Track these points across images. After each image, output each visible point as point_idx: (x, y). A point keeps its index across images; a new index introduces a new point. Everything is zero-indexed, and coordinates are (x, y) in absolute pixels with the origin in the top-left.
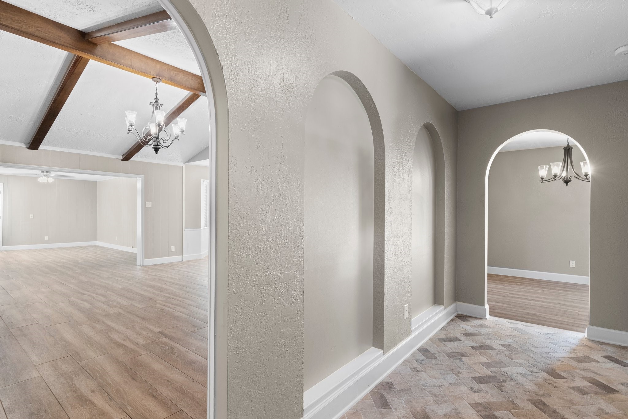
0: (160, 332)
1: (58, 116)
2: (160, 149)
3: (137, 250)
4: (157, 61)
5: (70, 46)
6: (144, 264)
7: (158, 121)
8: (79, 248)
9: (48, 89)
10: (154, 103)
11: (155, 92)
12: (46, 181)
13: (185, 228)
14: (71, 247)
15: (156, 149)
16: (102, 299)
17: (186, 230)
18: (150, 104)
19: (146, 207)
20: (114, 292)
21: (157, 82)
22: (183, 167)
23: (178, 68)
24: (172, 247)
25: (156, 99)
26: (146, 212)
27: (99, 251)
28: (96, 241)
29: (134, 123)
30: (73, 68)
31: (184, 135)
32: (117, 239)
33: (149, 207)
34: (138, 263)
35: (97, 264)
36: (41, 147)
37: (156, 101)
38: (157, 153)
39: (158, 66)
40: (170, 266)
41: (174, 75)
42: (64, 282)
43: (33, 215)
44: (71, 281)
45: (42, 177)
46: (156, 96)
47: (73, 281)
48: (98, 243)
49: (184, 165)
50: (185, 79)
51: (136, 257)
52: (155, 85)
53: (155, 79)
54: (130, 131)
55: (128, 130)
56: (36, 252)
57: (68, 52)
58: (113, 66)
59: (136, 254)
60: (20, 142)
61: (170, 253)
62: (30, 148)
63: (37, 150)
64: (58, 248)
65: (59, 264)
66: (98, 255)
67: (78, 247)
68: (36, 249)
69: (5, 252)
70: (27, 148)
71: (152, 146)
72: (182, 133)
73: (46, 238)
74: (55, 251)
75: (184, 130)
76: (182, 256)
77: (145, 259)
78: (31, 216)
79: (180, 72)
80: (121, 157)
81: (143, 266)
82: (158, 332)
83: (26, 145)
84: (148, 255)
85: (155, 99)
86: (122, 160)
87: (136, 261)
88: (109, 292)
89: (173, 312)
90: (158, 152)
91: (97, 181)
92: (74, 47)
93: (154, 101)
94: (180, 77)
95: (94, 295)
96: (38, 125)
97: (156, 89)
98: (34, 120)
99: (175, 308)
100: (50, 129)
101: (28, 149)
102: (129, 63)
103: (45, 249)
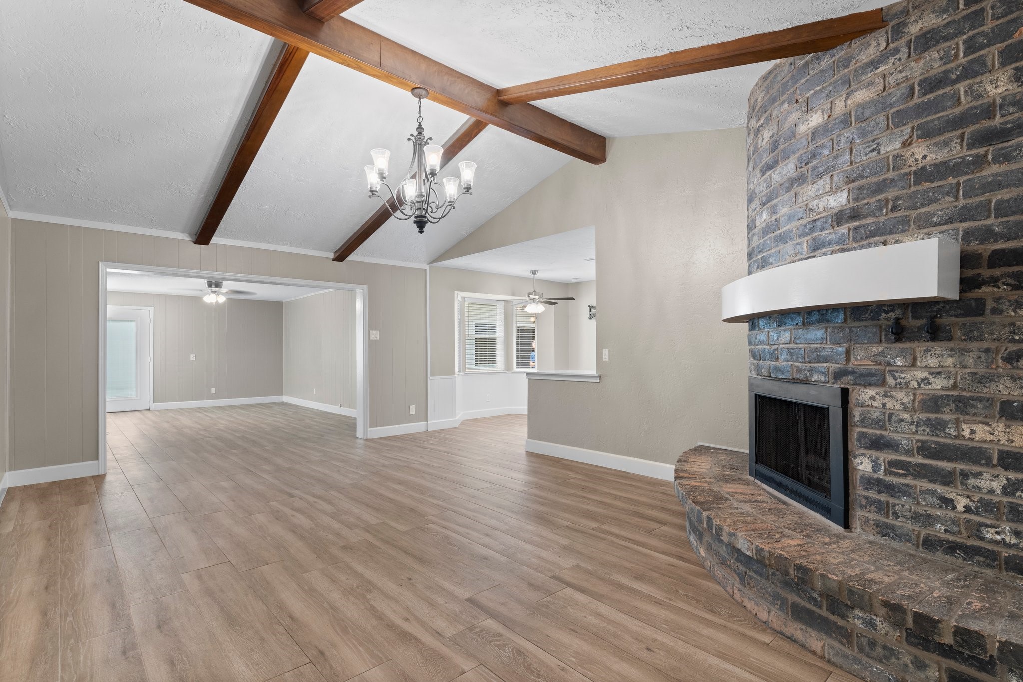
0: (469, 600)
1: (243, 182)
2: (427, 224)
3: (357, 412)
4: (421, 56)
5: (279, 23)
6: (370, 437)
7: (431, 166)
8: (259, 406)
9: (232, 129)
10: (417, 136)
11: (418, 116)
12: (216, 301)
13: (431, 376)
14: (248, 405)
15: (421, 224)
16: (328, 508)
17: (431, 378)
18: (409, 140)
19: (371, 339)
20: (341, 493)
21: (419, 97)
22: (426, 270)
23: (456, 71)
24: (411, 406)
25: (420, 129)
26: (372, 348)
27: (291, 411)
28: (282, 395)
29: (386, 174)
30: (277, 79)
31: (471, 194)
32: (315, 393)
33: (375, 339)
34: (360, 434)
35: (294, 435)
36: (215, 240)
37: (420, 133)
38: (421, 232)
39: (423, 67)
40: (412, 441)
41: (449, 84)
42: (252, 469)
43: (194, 355)
44: (264, 466)
45: (210, 295)
46: (420, 123)
47: (267, 467)
48: (285, 399)
49: (427, 267)
50: (466, 92)
51: (356, 423)
52: (418, 102)
53: (417, 91)
54: (374, 193)
55: (370, 191)
56: (200, 412)
57: (274, 38)
58: (349, 66)
59: (355, 419)
60: (183, 232)
61: (408, 418)
62: (197, 242)
63: (208, 245)
64: (230, 406)
65: (237, 435)
66: (291, 419)
67: (258, 404)
68: (199, 408)
69: (157, 413)
70: (193, 242)
71: (413, 219)
72: (468, 191)
73: (213, 391)
74: (226, 412)
75: (472, 184)
76: (426, 422)
77: (370, 427)
78: (192, 357)
79: (458, 78)
80: (332, 256)
81: (367, 440)
82: (465, 600)
83: (192, 238)
84: (374, 421)
85: (417, 129)
86: (334, 260)
87: (355, 431)
88: (332, 492)
89: (470, 543)
90: (424, 230)
91: (282, 302)
92: (285, 26)
93: (415, 133)
94: (458, 89)
95: (311, 499)
96: (211, 199)
97: (420, 111)
98: (205, 190)
99: (468, 533)
100: (230, 206)
101: (195, 244)
102: (377, 59)
103: (212, 407)
